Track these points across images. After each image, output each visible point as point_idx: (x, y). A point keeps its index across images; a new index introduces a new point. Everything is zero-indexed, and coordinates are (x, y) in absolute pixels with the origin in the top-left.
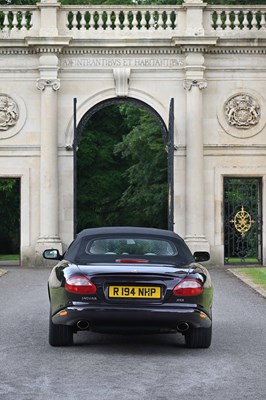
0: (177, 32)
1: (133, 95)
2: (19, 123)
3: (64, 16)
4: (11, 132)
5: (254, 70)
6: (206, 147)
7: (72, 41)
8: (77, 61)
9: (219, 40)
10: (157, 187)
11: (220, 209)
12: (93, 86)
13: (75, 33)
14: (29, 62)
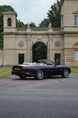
0: (48, 32)
1: (41, 41)
2: (24, 46)
3: (31, 29)
4: (23, 47)
5: (59, 38)
6: (52, 49)
7: (32, 33)
8: (33, 36)
9: (54, 33)
10: (41, 56)
11: (54, 58)
12: (35, 40)
13: (32, 32)
14: (25, 36)
